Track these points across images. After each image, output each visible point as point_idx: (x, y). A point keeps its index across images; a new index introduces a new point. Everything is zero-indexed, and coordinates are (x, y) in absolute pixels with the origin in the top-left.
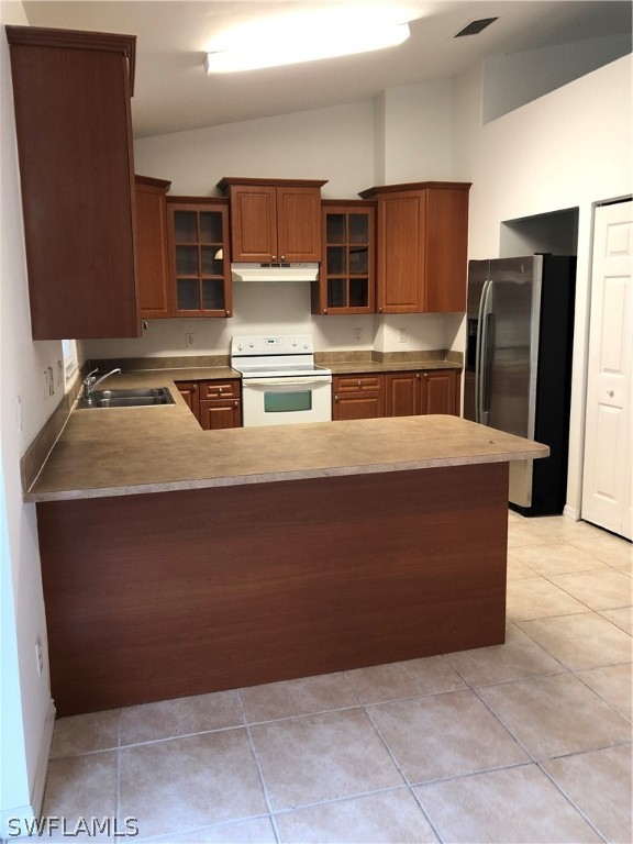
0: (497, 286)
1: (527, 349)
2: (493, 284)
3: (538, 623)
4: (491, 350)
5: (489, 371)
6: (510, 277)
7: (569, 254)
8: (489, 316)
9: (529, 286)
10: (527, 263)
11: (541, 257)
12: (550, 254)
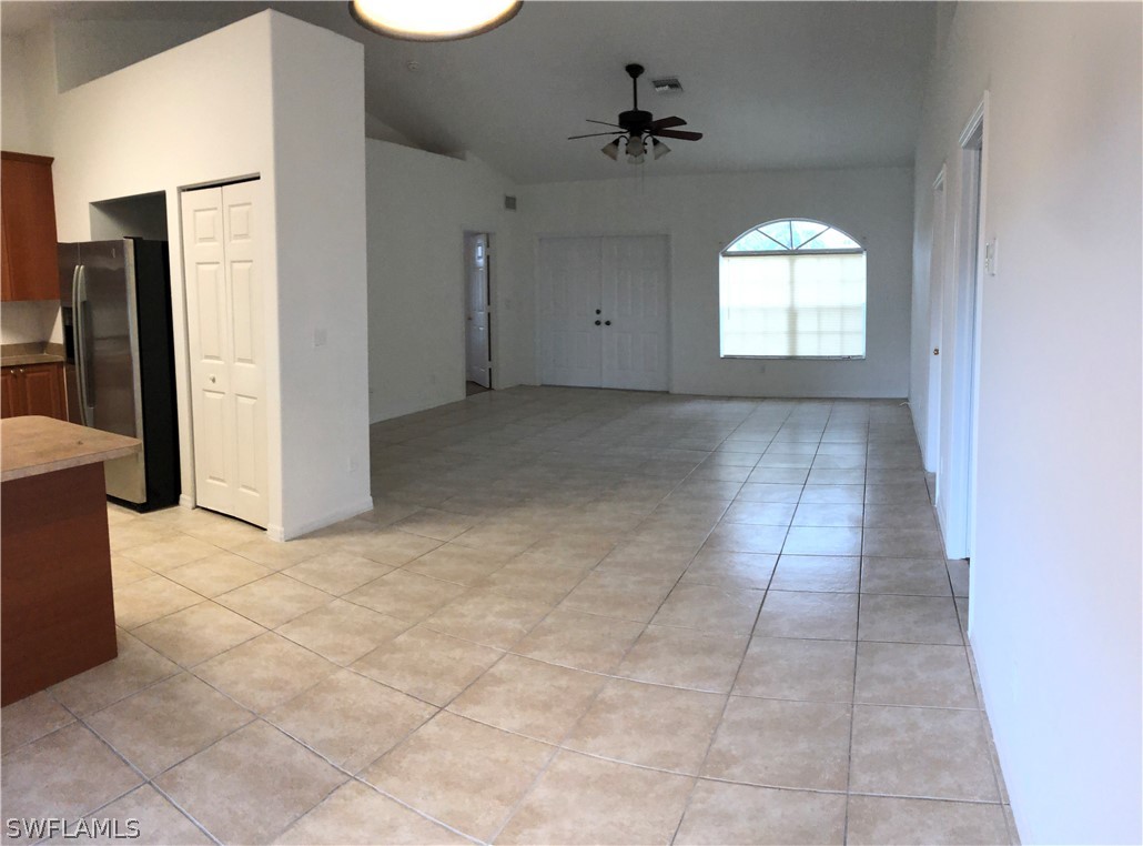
0: (89, 272)
1: (127, 338)
2: (84, 269)
3: (153, 626)
4: (90, 341)
5: (90, 364)
6: (102, 263)
7: (160, 239)
8: (84, 303)
9: (122, 272)
10: (117, 246)
11: (131, 241)
12: (140, 239)
